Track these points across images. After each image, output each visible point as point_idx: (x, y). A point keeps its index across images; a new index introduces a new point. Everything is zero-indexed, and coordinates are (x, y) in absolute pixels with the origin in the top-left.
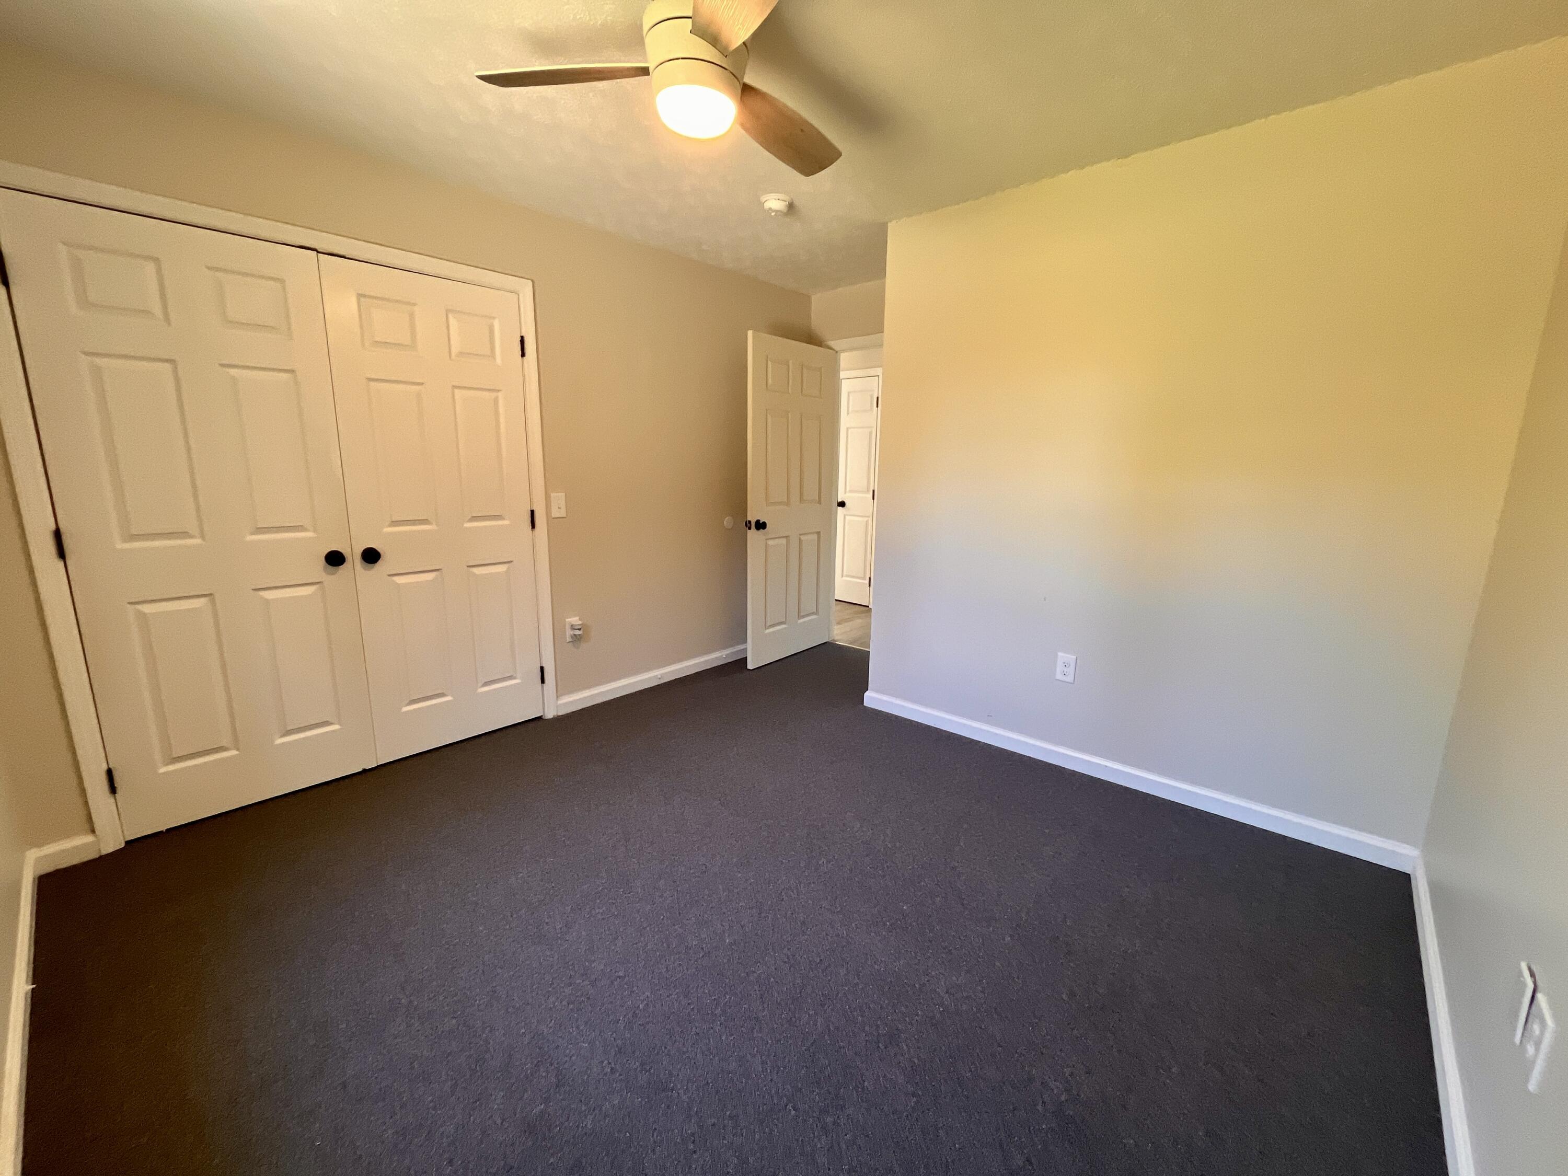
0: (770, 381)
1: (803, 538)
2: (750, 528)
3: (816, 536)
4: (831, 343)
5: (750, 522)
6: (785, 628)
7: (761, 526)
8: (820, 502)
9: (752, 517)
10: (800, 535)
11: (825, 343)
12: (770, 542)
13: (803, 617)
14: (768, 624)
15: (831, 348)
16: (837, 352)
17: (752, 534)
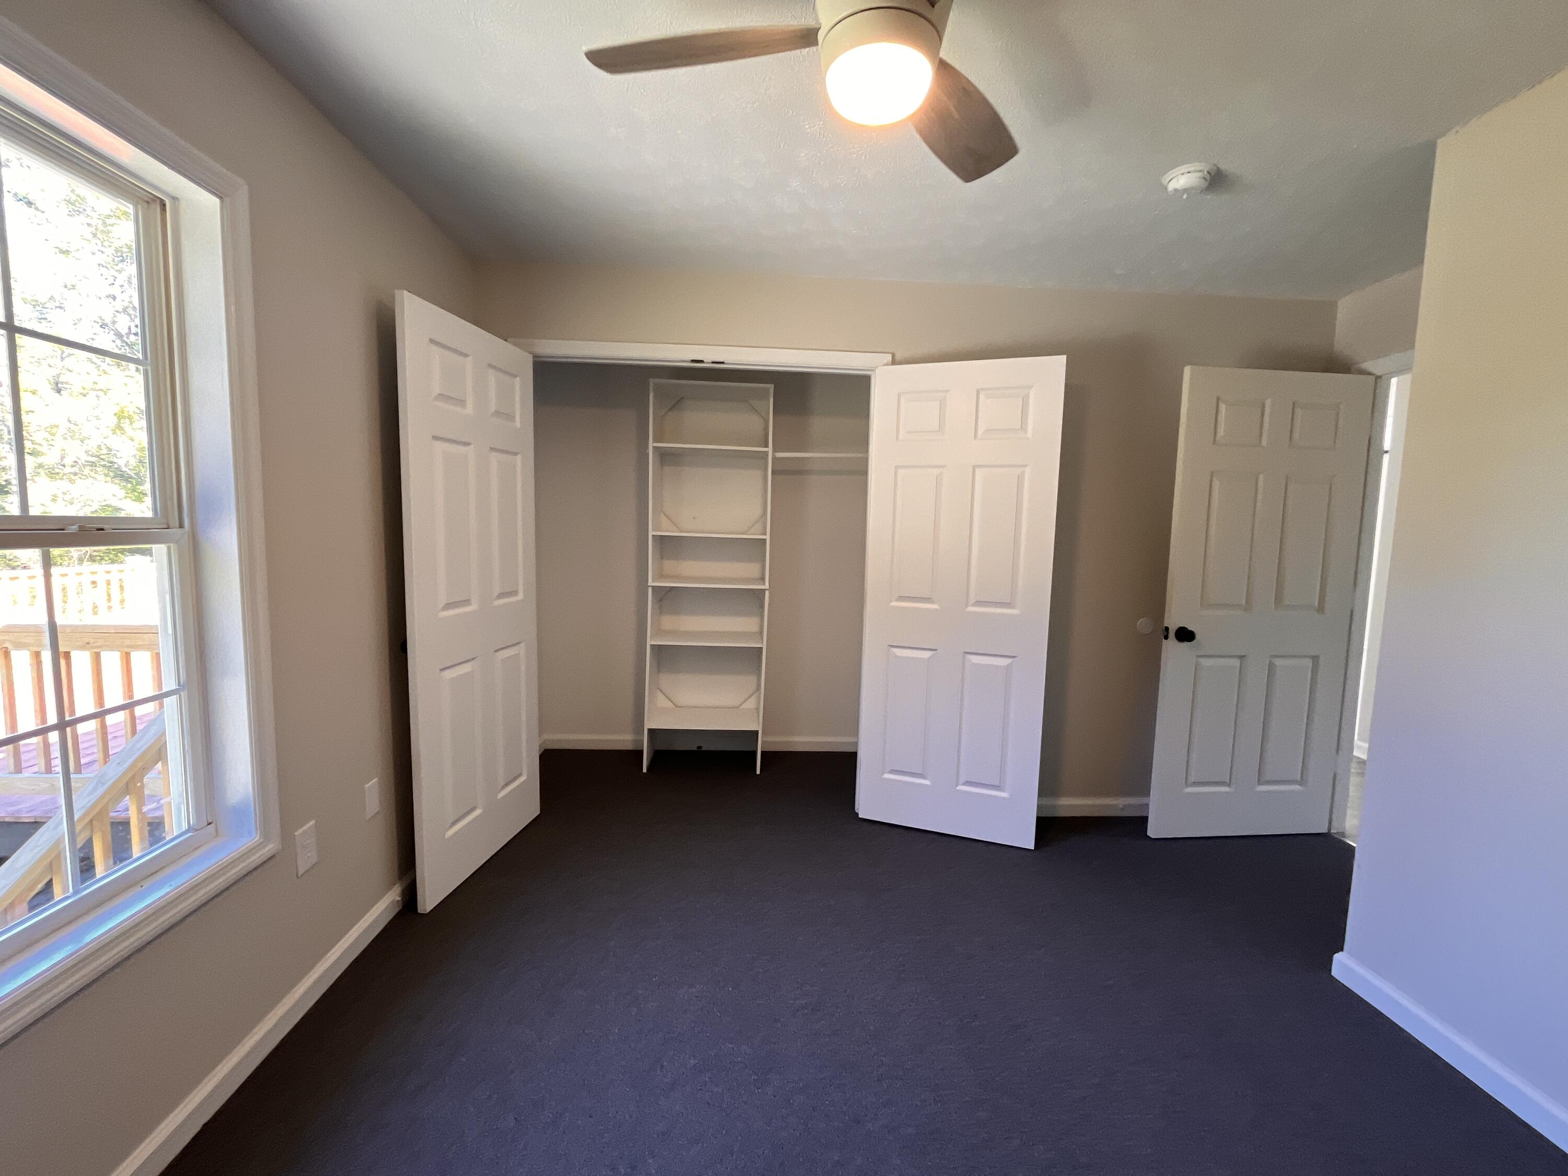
0: (1221, 432)
1: (1278, 662)
2: (1166, 637)
3: (1309, 663)
4: (1368, 365)
5: (1167, 629)
6: (1226, 793)
7: (1185, 635)
8: (1321, 609)
9: (1173, 621)
10: (1272, 656)
11: (1358, 366)
12: (1205, 662)
13: (1268, 782)
14: (1192, 779)
15: (1370, 374)
16: (1378, 378)
17: (1171, 647)
